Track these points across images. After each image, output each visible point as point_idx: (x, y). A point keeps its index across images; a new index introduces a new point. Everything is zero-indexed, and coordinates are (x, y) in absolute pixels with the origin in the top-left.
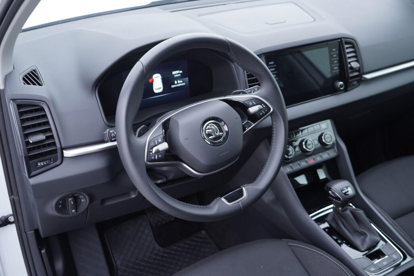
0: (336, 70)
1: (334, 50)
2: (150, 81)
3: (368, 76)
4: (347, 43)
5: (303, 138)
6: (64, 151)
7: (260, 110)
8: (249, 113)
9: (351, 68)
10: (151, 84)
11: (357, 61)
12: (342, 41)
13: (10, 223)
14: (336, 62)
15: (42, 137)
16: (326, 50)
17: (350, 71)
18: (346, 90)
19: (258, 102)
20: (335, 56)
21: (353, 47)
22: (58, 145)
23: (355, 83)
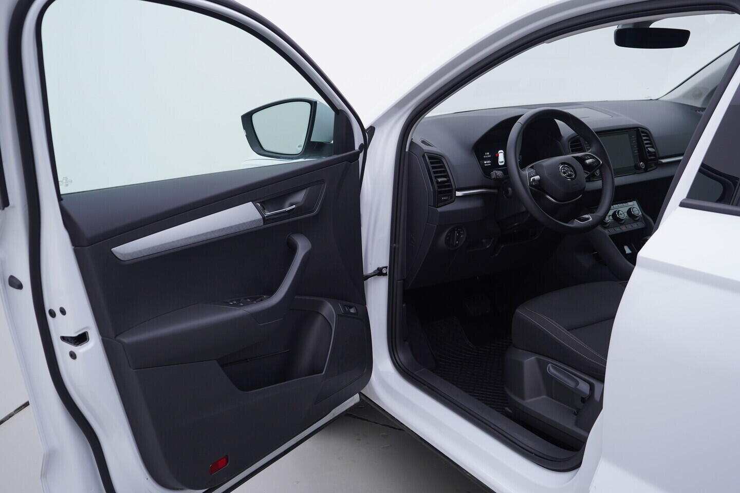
0: (636, 153)
1: (633, 137)
2: (497, 155)
3: (664, 161)
4: (643, 132)
5: (615, 210)
6: (457, 192)
7: (593, 162)
8: (586, 163)
9: (649, 151)
10: (497, 158)
11: (652, 147)
12: (638, 130)
13: (385, 274)
14: (635, 146)
15: (445, 179)
16: (626, 136)
17: (648, 154)
18: (646, 170)
19: (592, 157)
20: (634, 142)
21: (647, 136)
22: (454, 187)
23: (653, 165)
